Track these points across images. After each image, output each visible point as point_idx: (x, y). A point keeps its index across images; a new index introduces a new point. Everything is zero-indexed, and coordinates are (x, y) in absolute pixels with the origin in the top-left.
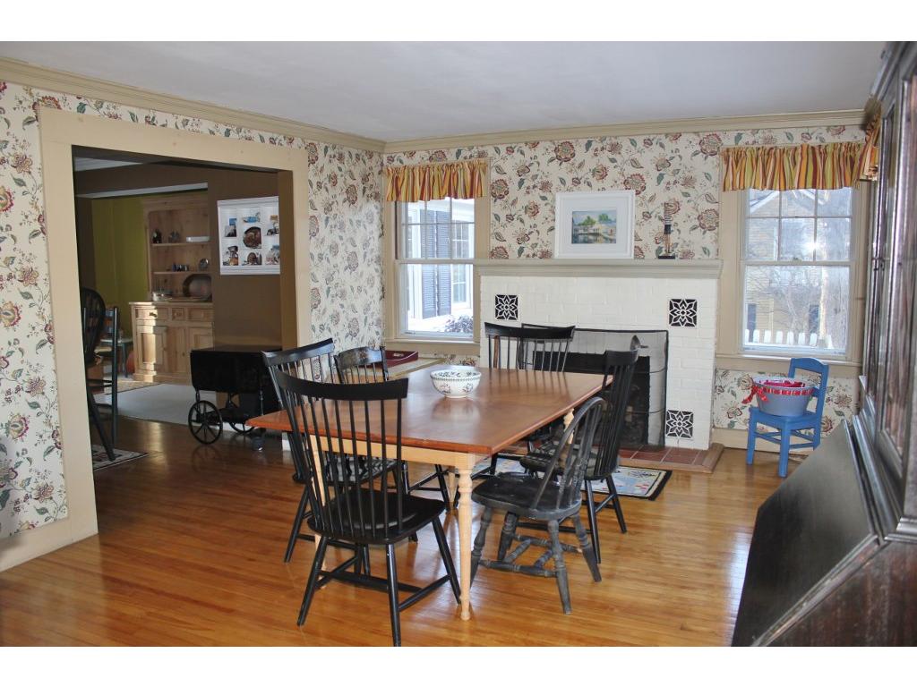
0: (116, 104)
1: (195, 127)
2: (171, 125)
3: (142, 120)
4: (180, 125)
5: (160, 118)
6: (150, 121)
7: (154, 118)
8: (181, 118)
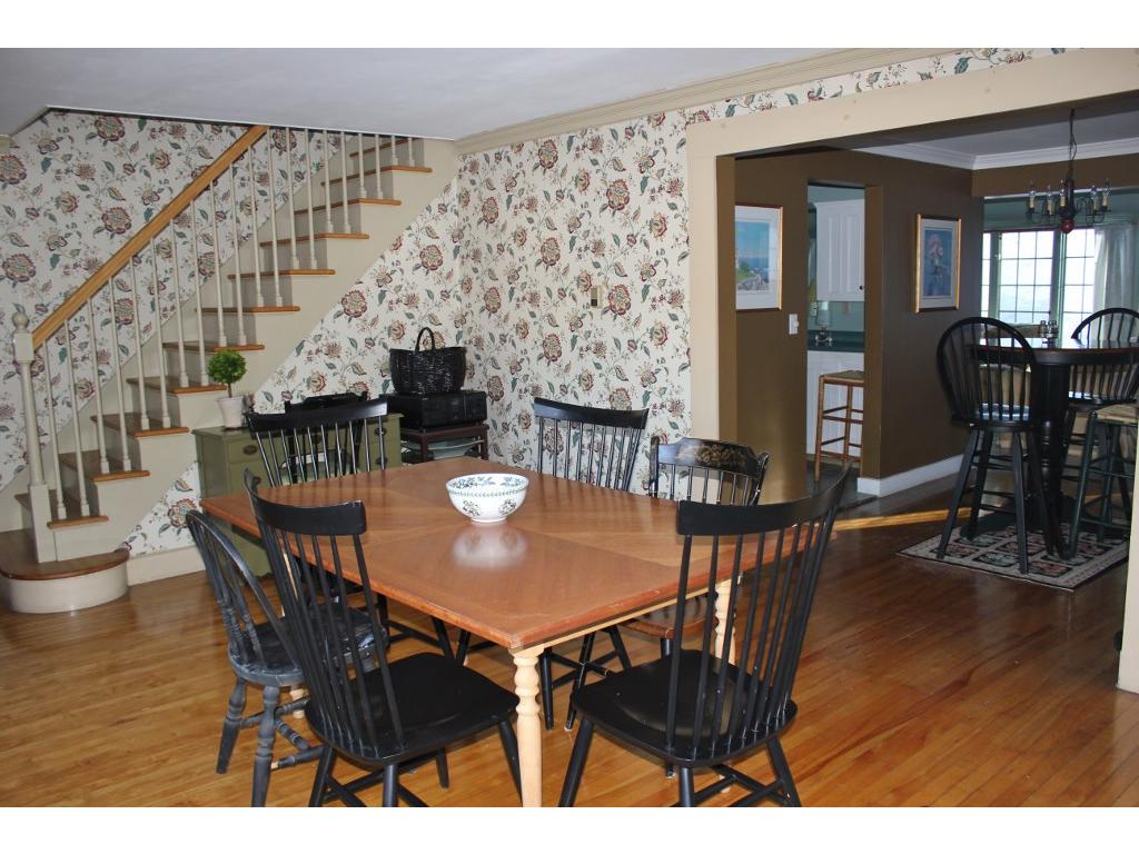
0: (768, 92)
1: (892, 79)
2: (849, 90)
3: (803, 99)
4: (864, 85)
5: (830, 86)
6: (814, 96)
7: (820, 90)
8: (865, 75)
